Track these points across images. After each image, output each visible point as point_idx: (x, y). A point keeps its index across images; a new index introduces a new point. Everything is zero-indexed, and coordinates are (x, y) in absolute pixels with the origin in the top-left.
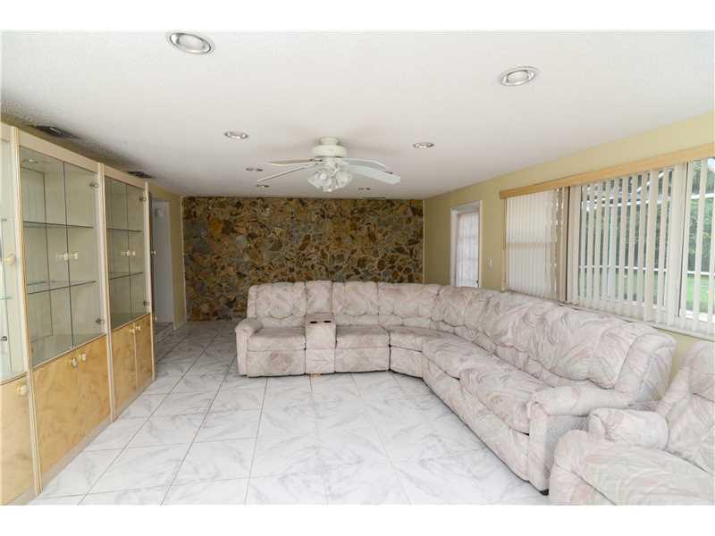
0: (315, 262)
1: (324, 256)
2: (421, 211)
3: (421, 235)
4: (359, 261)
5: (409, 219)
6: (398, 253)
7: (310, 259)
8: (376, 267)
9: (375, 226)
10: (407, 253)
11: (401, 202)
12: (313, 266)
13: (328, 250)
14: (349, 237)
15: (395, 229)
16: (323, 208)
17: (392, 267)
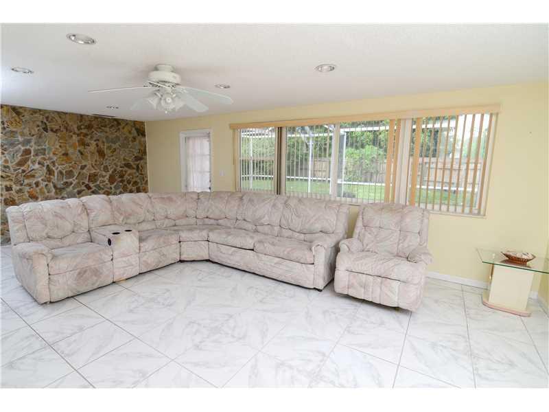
0: (40, 179)
1: (50, 172)
2: (144, 132)
3: (145, 153)
4: (90, 176)
5: (134, 138)
6: (126, 169)
7: (33, 176)
8: (107, 182)
9: (103, 142)
10: (134, 168)
11: (126, 122)
12: (37, 184)
13: (54, 166)
14: (77, 152)
15: (123, 146)
16: (45, 121)
17: (122, 181)
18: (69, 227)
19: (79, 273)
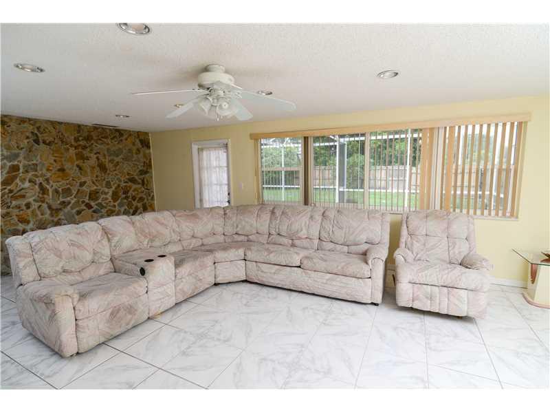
0: (31, 200)
1: (43, 190)
2: (149, 143)
3: (150, 166)
4: (90, 194)
5: (138, 150)
6: (130, 183)
7: (24, 196)
8: (110, 199)
9: (104, 155)
10: (139, 184)
11: (130, 133)
12: (28, 206)
13: (48, 183)
14: (75, 168)
15: (126, 159)
16: (36, 132)
17: (127, 198)
18: (88, 257)
19: (112, 314)
